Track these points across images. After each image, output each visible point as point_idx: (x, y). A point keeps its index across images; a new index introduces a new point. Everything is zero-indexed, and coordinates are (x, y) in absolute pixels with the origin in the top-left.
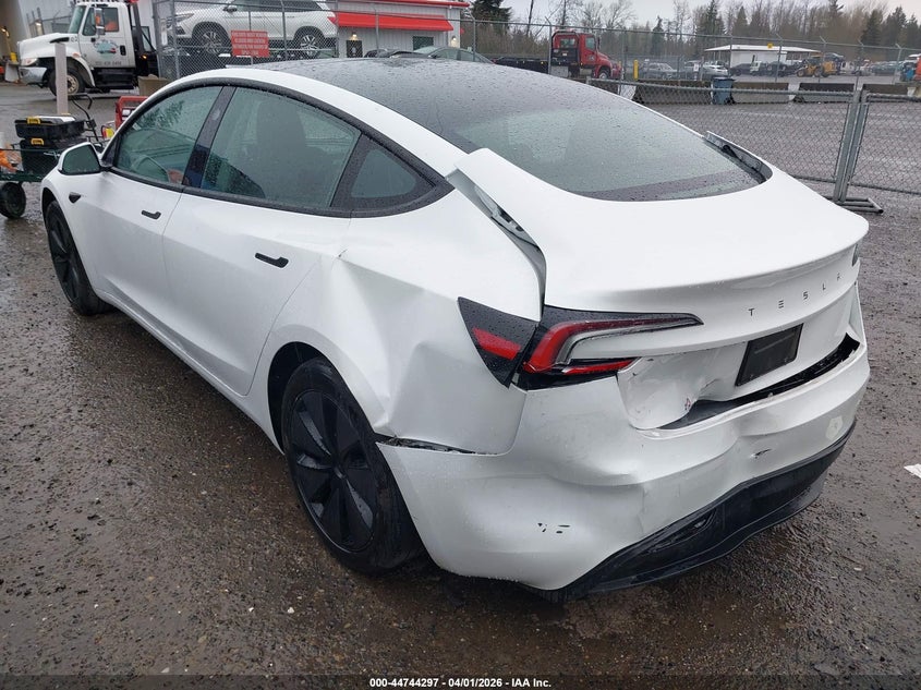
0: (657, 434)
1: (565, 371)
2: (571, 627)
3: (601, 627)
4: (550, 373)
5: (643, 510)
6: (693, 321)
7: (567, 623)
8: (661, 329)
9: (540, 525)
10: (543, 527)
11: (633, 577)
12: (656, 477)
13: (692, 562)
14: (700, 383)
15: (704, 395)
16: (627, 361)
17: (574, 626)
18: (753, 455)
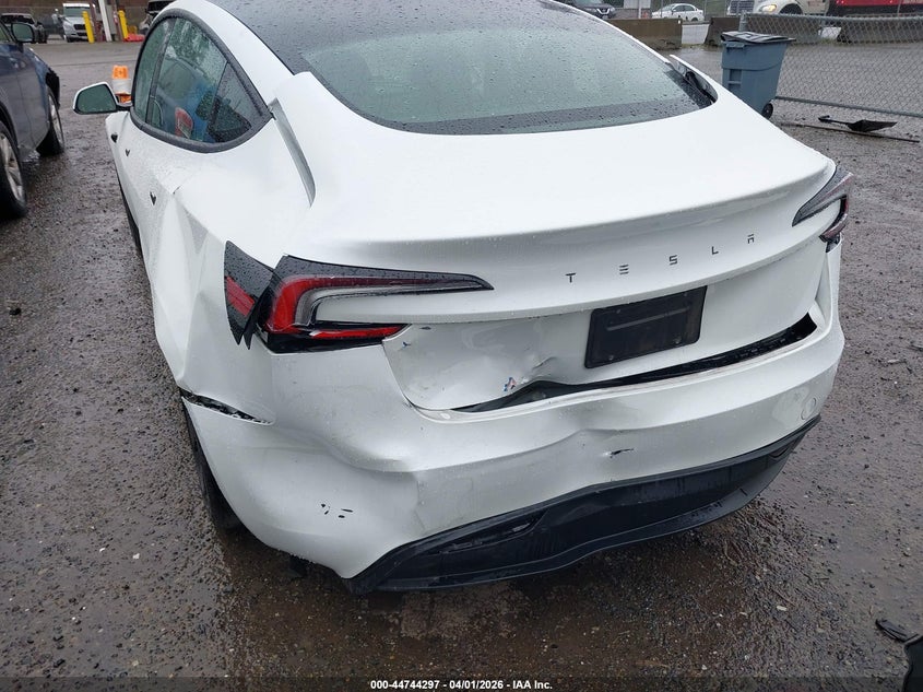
0: (446, 416)
1: (313, 334)
2: (397, 621)
3: (429, 626)
4: (298, 336)
5: (419, 503)
6: (477, 285)
7: (396, 616)
8: (430, 292)
9: (323, 506)
10: (326, 509)
11: (435, 578)
12: (434, 467)
13: (510, 572)
14: (532, 360)
15: (542, 375)
16: (396, 327)
17: (400, 620)
18: (607, 454)
